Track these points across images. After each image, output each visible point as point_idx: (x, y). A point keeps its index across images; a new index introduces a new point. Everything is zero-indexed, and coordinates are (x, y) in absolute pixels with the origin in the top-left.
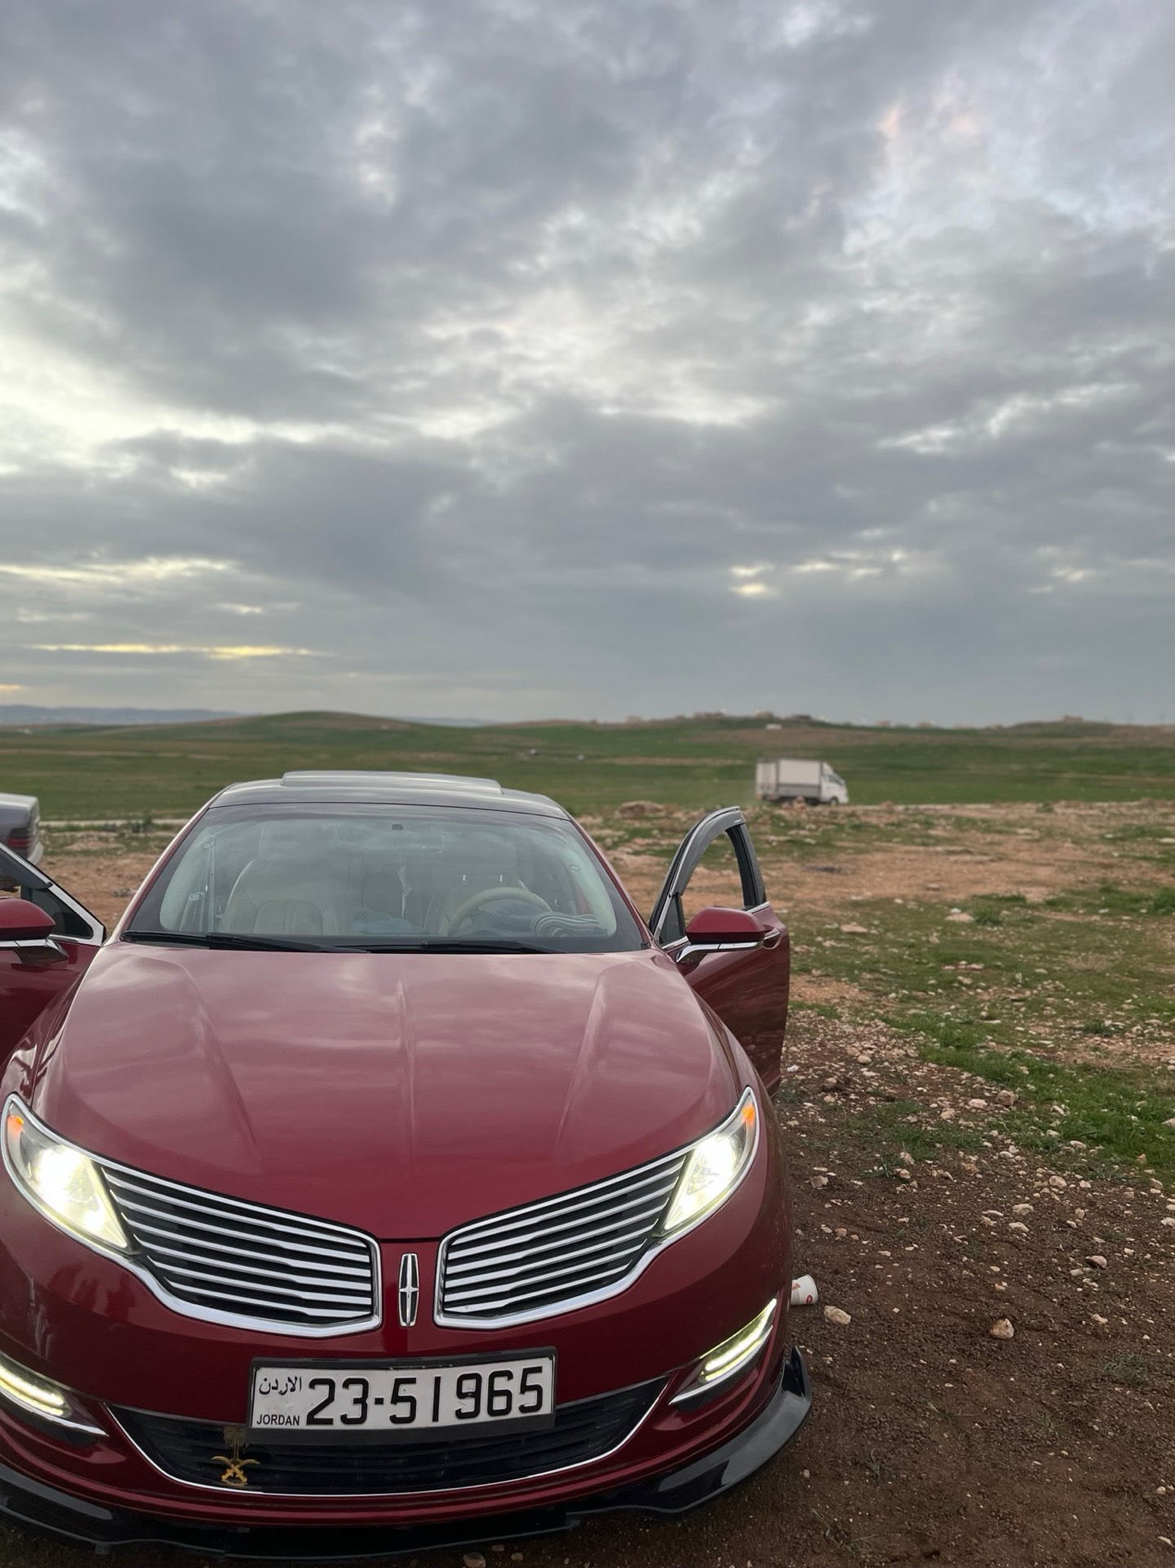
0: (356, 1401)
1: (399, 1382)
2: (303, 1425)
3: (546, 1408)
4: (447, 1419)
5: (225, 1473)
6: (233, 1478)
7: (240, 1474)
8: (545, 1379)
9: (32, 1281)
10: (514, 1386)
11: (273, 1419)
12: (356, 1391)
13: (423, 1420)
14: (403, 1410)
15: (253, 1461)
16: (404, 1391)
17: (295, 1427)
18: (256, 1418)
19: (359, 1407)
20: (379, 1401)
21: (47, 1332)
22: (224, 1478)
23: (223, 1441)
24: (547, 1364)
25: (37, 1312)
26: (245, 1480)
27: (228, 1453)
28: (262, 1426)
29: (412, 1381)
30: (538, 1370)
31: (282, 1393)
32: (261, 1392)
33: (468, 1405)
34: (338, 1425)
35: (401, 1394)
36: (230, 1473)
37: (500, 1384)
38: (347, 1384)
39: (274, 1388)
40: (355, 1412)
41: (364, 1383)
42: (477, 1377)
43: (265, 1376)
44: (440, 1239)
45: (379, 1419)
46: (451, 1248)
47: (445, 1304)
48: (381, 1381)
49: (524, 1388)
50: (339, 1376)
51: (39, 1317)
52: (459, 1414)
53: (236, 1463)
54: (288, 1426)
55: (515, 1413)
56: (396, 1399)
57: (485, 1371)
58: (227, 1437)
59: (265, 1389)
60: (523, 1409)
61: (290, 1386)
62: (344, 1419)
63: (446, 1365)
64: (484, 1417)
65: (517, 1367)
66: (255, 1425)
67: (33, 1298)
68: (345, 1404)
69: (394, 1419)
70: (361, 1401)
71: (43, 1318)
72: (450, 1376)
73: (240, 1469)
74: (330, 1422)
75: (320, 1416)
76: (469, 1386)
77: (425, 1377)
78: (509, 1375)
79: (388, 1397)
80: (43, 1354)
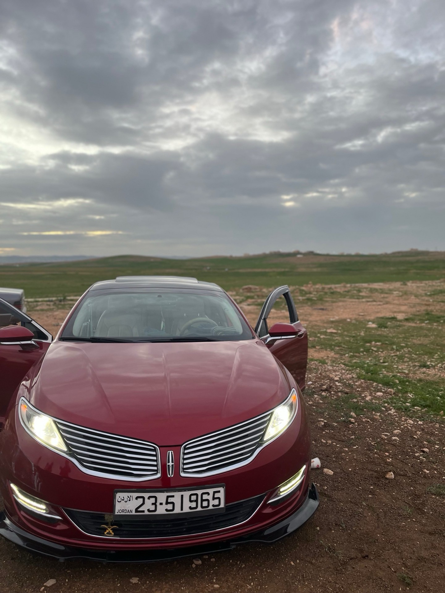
0: (153, 504)
1: (168, 497)
2: (134, 513)
3: (222, 505)
4: (186, 510)
5: (106, 531)
6: (109, 533)
7: (111, 531)
8: (222, 494)
9: (33, 464)
11: (123, 511)
12: (153, 500)
13: (177, 510)
14: (170, 507)
15: (116, 526)
16: (170, 500)
17: (131, 514)
18: (116, 511)
19: (154, 506)
20: (161, 504)
21: (39, 482)
22: (105, 533)
23: (105, 520)
24: (222, 490)
25: (35, 475)
26: (113, 533)
27: (107, 524)
28: (119, 514)
29: (173, 496)
30: (219, 492)
31: (126, 502)
32: (118, 501)
33: (194, 505)
34: (147, 513)
35: (169, 501)
36: (107, 531)
37: (205, 497)
38: (149, 498)
39: (123, 500)
40: (153, 508)
41: (156, 497)
42: (197, 495)
43: (119, 496)
44: (181, 446)
45: (161, 510)
46: (185, 449)
47: (184, 469)
48: (162, 497)
49: (214, 498)
50: (146, 495)
51: (36, 477)
52: (190, 508)
53: (109, 528)
54: (128, 514)
55: (211, 507)
56: (167, 503)
57: (199, 492)
58: (106, 518)
59: (119, 500)
60: (213, 506)
61: (129, 499)
62: (149, 510)
63: (185, 490)
64: (199, 509)
65: (211, 491)
66: (116, 513)
67: (34, 470)
68: (148, 505)
69: (167, 510)
70: (155, 504)
71: (37, 477)
72: (187, 494)
73: (111, 530)
74: (143, 511)
75: (140, 509)
76: (194, 498)
77: (177, 495)
78: (208, 494)
79: (164, 502)
80: (38, 490)
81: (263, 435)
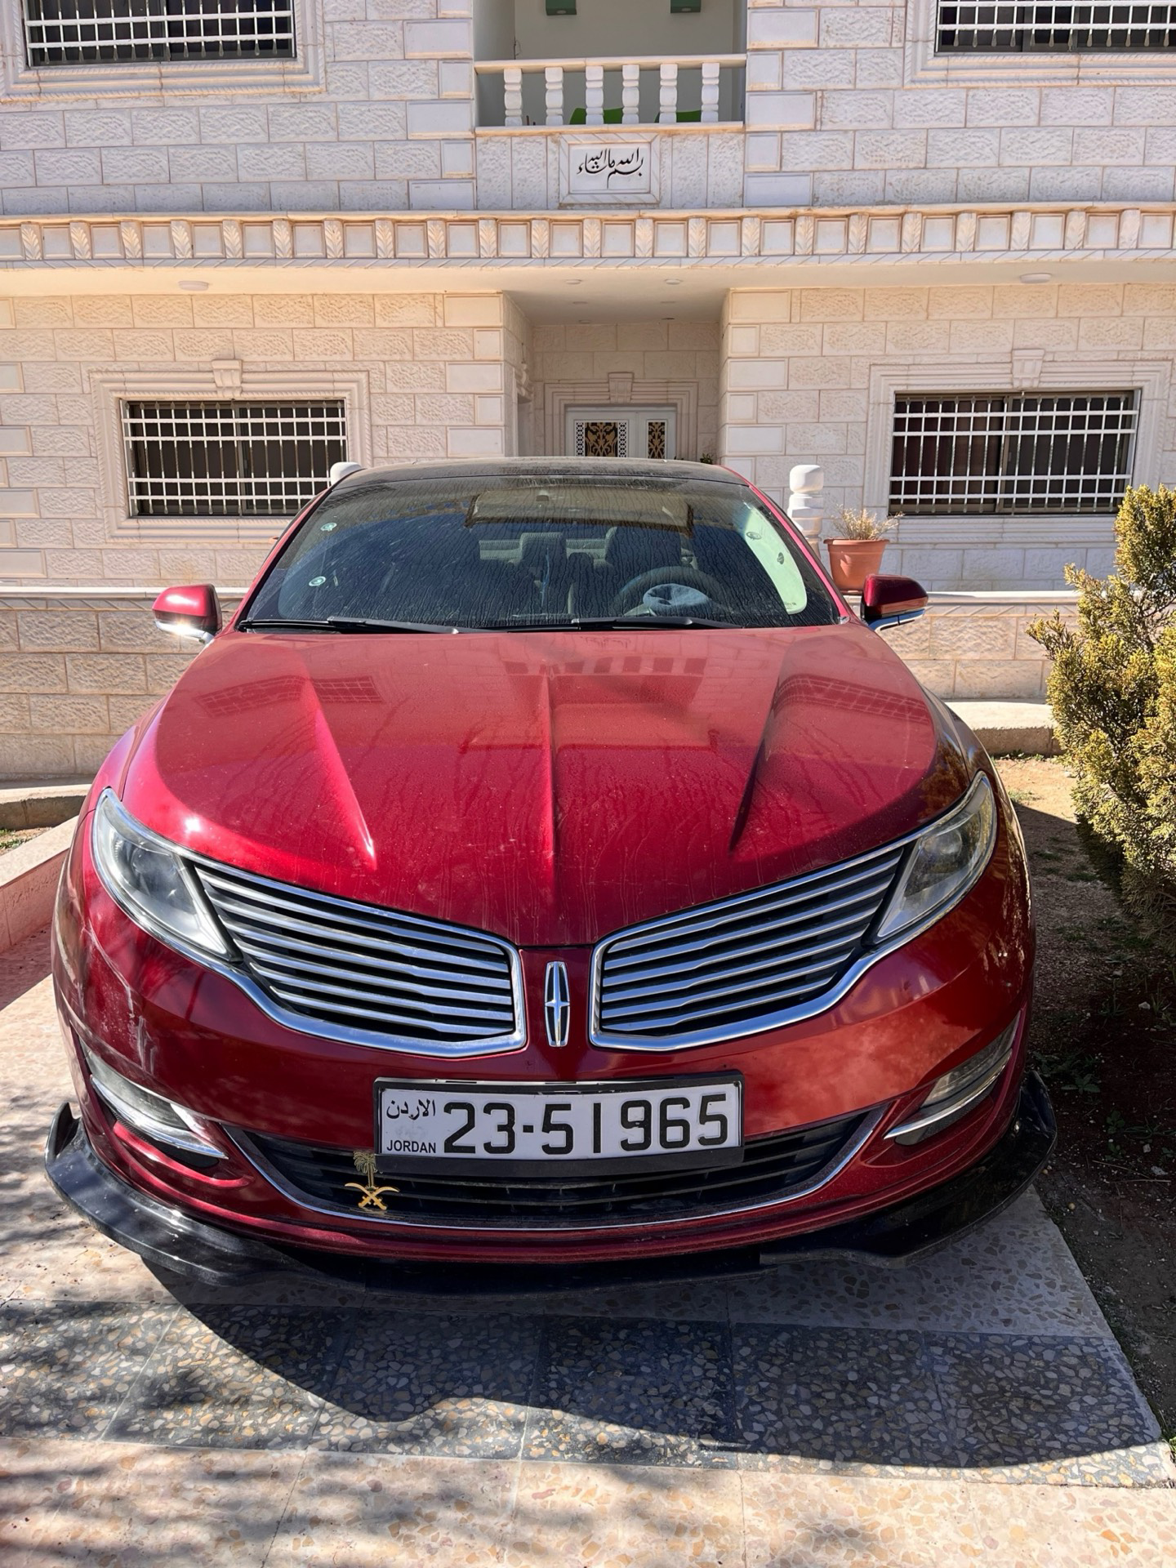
0: (501, 1128)
1: (550, 1108)
2: (440, 1152)
3: (733, 1140)
4: (611, 1148)
5: (361, 1200)
6: (371, 1206)
7: (378, 1202)
8: (730, 1106)
9: (129, 991)
10: (692, 1114)
11: (406, 1144)
12: (501, 1116)
13: (582, 1149)
14: (557, 1139)
15: (390, 1188)
16: (557, 1117)
17: (432, 1154)
18: (385, 1144)
19: (505, 1134)
20: (528, 1129)
21: (150, 1045)
22: (361, 1205)
23: (355, 1168)
24: (731, 1091)
25: (136, 1024)
26: (384, 1208)
27: (363, 1181)
28: (394, 1152)
29: (567, 1107)
30: (721, 1097)
31: (414, 1118)
32: (389, 1116)
33: (636, 1135)
34: (482, 1153)
35: (554, 1121)
36: (366, 1201)
37: (674, 1112)
38: (488, 1108)
39: (406, 1112)
40: (501, 1139)
41: (509, 1108)
42: (646, 1104)
43: (391, 1099)
44: (594, 946)
45: (529, 1148)
46: (607, 956)
47: (602, 1022)
48: (529, 1108)
49: (704, 1118)
50: (479, 1100)
51: (139, 1030)
52: (625, 1145)
53: (372, 1191)
54: (424, 1153)
55: (694, 1145)
56: (548, 1127)
57: (655, 1097)
58: (358, 1163)
59: (394, 1112)
60: (702, 1141)
61: (422, 1110)
62: (488, 1147)
63: (606, 1090)
64: (655, 1147)
65: (694, 1094)
66: (386, 1151)
67: (132, 1009)
68: (486, 1133)
69: (547, 1149)
70: (508, 1128)
71: (144, 1030)
72: (612, 1103)
73: (378, 1196)
74: (472, 1149)
75: (457, 1143)
76: (636, 1114)
77: (581, 1105)
78: (685, 1103)
79: (538, 1124)
80: (148, 1068)
81: (876, 920)
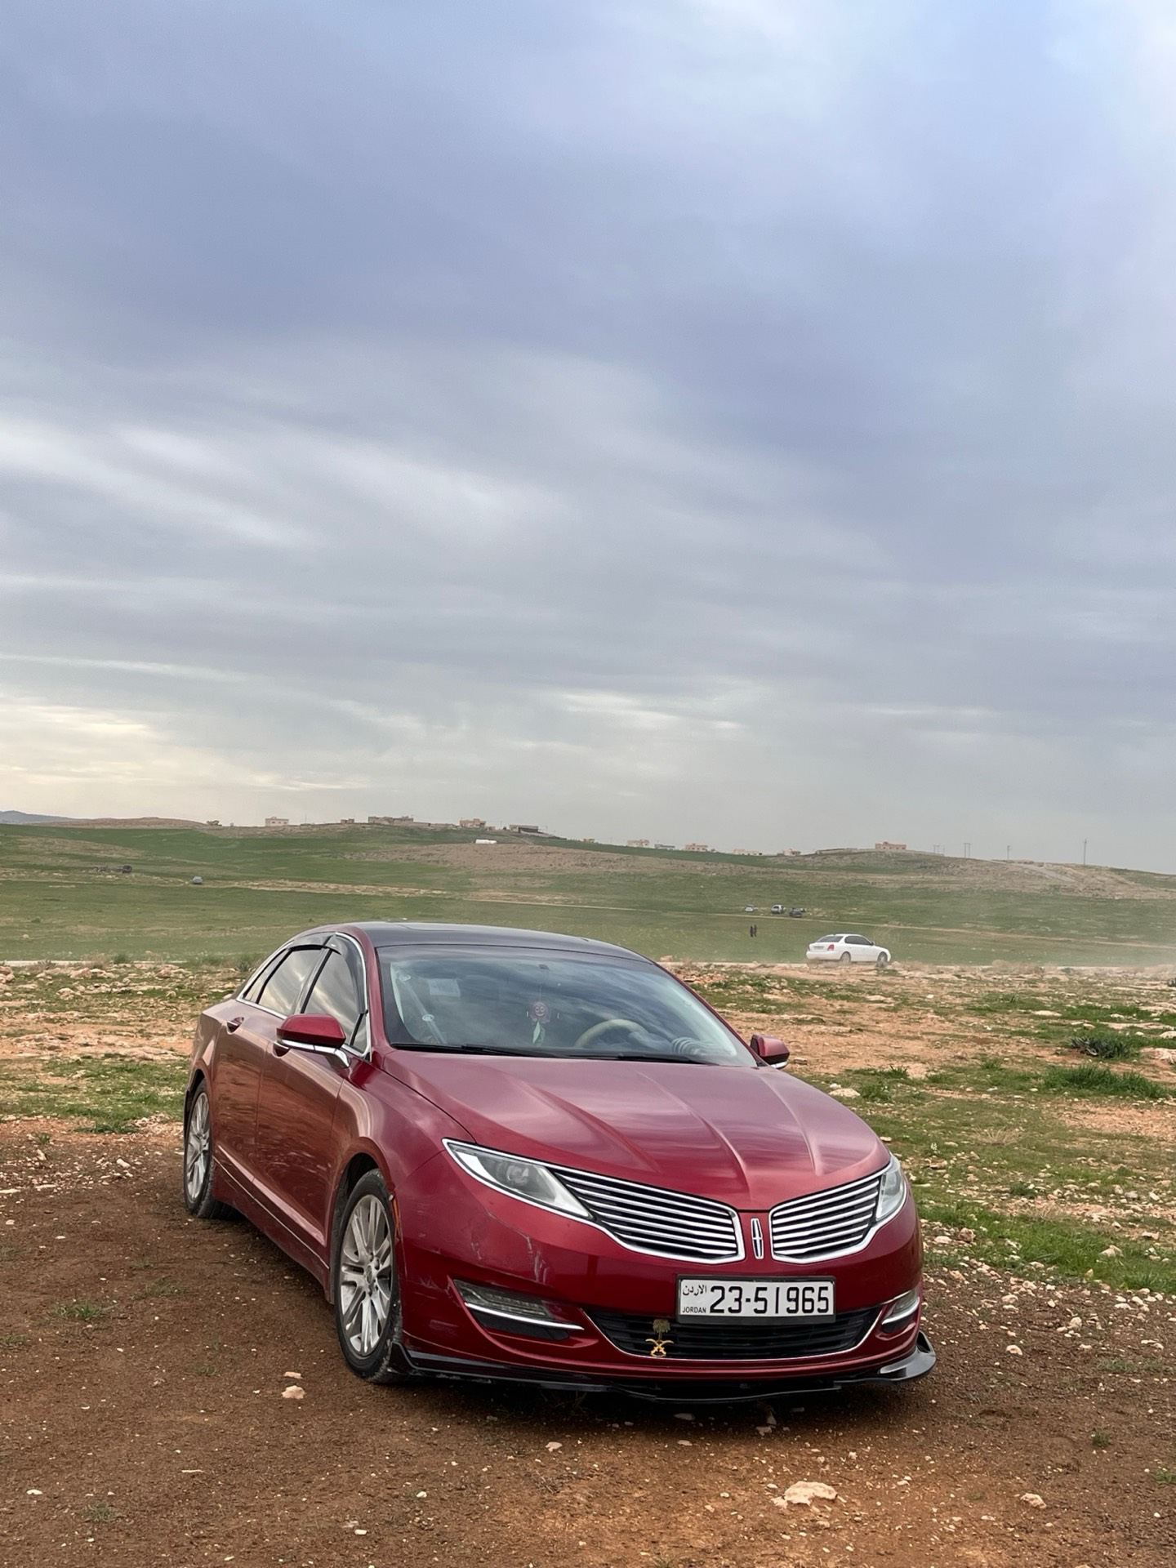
0: (736, 1300)
1: (758, 1289)
2: (708, 1313)
3: (831, 1312)
4: (783, 1313)
5: (653, 1349)
6: (658, 1353)
7: (662, 1350)
8: (829, 1294)
9: (528, 1239)
10: (815, 1296)
11: (691, 1309)
12: (736, 1293)
13: (771, 1313)
14: (760, 1306)
15: (670, 1341)
16: (761, 1294)
17: (703, 1314)
18: (682, 1309)
19: (737, 1303)
20: (748, 1300)
21: (544, 1267)
22: (653, 1352)
23: (652, 1330)
24: (830, 1285)
25: (535, 1256)
26: (665, 1353)
27: (655, 1338)
28: (686, 1313)
29: (765, 1289)
30: (826, 1288)
31: (696, 1295)
32: (684, 1294)
33: (792, 1306)
34: (727, 1313)
35: (759, 1296)
36: (656, 1349)
37: (808, 1294)
38: (731, 1289)
39: (692, 1292)
40: (735, 1306)
41: (740, 1289)
42: (796, 1289)
43: (685, 1285)
44: (768, 1211)
45: (748, 1311)
46: (773, 1218)
47: (775, 1249)
48: (749, 1288)
49: (820, 1299)
50: (727, 1285)
51: (537, 1260)
52: (789, 1310)
53: (659, 1343)
54: (700, 1314)
55: (815, 1313)
56: (757, 1299)
57: (801, 1286)
58: (655, 1327)
59: (686, 1292)
60: (819, 1310)
61: (700, 1290)
62: (730, 1310)
63: (782, 1281)
64: (800, 1313)
65: (816, 1285)
66: (682, 1313)
67: (531, 1248)
68: (730, 1302)
69: (756, 1311)
70: (738, 1300)
71: (540, 1260)
72: (784, 1286)
73: (662, 1346)
74: (722, 1311)
75: (716, 1308)
76: (793, 1294)
77: (772, 1286)
78: (812, 1289)
79: (753, 1299)
80: (541, 1280)
81: (874, 1210)
